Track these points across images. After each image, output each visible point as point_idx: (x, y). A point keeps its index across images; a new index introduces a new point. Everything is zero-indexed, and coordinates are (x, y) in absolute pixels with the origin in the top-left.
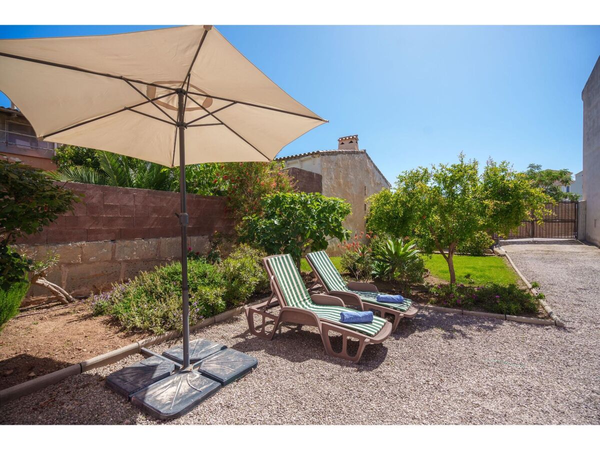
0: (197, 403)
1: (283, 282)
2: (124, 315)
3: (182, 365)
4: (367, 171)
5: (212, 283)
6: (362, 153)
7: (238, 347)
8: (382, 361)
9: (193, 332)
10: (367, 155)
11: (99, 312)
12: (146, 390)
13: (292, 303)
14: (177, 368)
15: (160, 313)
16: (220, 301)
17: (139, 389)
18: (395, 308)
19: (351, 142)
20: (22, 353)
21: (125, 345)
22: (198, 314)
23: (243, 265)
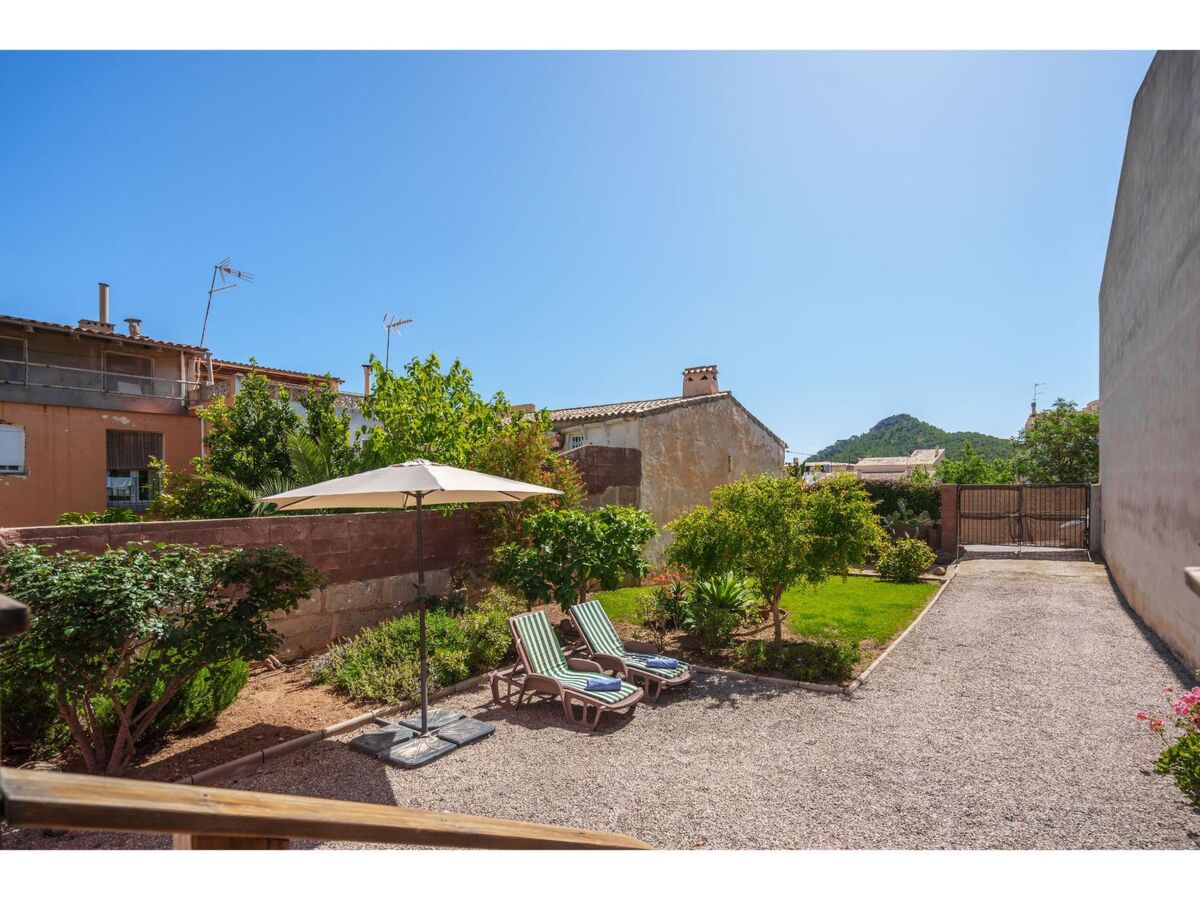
0: (435, 758)
1: (532, 645)
2: (352, 684)
3: (421, 732)
4: (734, 428)
5: (453, 644)
6: (723, 397)
7: (479, 717)
8: (620, 729)
9: (431, 702)
10: (733, 399)
11: (320, 680)
12: (390, 750)
13: (541, 669)
14: (414, 734)
15: (393, 682)
16: (462, 667)
17: (383, 749)
18: (660, 675)
19: (705, 378)
20: (259, 722)
21: (359, 715)
22: (435, 682)
23: (492, 621)
